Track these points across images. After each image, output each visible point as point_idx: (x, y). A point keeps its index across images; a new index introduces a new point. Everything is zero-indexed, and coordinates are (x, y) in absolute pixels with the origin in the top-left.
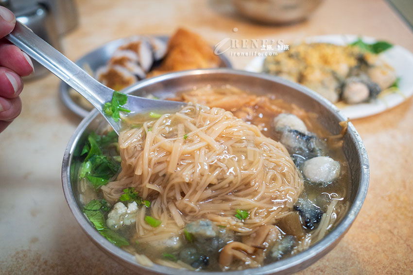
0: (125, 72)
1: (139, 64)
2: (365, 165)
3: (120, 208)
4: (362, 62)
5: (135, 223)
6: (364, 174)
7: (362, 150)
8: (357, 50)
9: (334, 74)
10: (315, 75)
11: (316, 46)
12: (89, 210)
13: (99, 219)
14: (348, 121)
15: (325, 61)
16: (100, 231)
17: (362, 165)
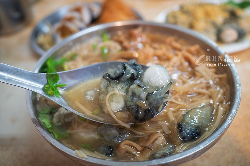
0: (71, 26)
1: (81, 20)
2: (238, 84)
3: (63, 110)
6: (238, 90)
14: (225, 54)
15: (207, 14)
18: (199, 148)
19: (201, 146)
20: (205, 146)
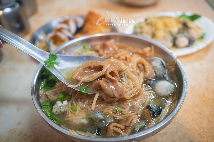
0: (62, 36)
1: (69, 30)
2: (185, 81)
3: (59, 103)
4: (185, 26)
5: (67, 110)
6: (185, 85)
7: (184, 73)
8: (183, 19)
9: (171, 33)
10: (161, 34)
11: (161, 18)
12: (44, 106)
13: (49, 110)
14: (177, 58)
15: (166, 26)
16: (49, 116)
17: (184, 81)
18: (157, 127)
19: (158, 126)
20: (161, 126)
